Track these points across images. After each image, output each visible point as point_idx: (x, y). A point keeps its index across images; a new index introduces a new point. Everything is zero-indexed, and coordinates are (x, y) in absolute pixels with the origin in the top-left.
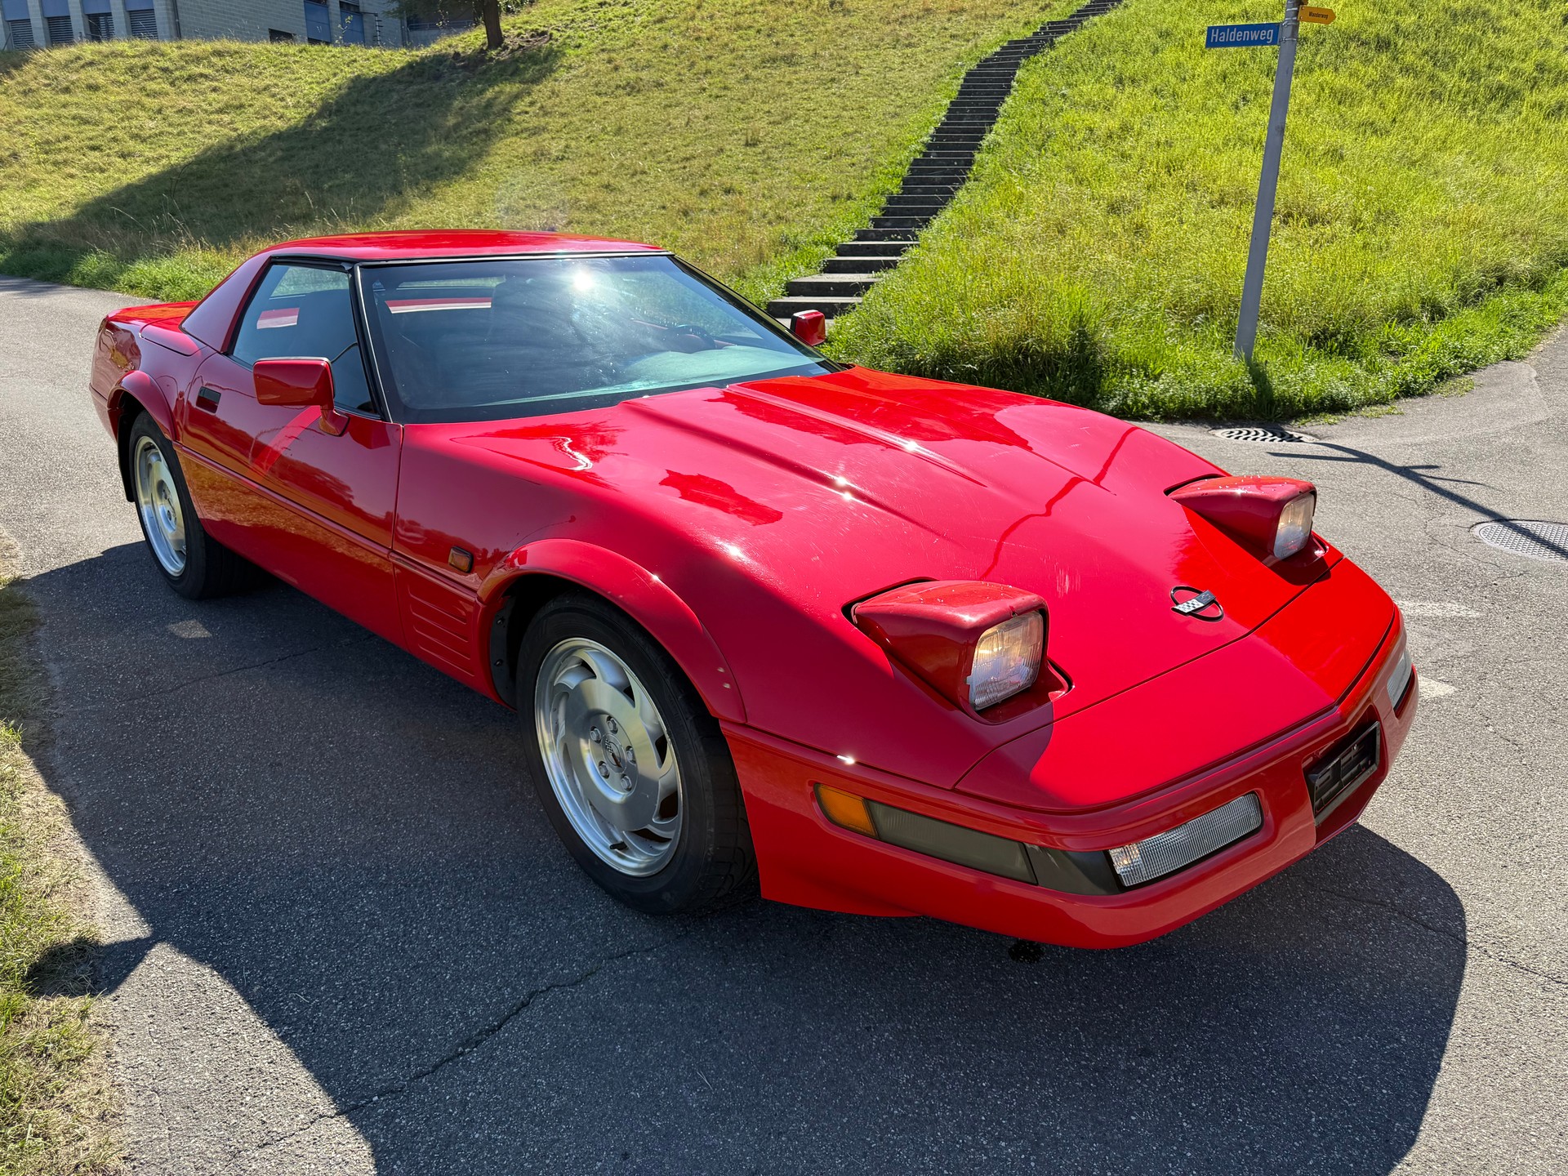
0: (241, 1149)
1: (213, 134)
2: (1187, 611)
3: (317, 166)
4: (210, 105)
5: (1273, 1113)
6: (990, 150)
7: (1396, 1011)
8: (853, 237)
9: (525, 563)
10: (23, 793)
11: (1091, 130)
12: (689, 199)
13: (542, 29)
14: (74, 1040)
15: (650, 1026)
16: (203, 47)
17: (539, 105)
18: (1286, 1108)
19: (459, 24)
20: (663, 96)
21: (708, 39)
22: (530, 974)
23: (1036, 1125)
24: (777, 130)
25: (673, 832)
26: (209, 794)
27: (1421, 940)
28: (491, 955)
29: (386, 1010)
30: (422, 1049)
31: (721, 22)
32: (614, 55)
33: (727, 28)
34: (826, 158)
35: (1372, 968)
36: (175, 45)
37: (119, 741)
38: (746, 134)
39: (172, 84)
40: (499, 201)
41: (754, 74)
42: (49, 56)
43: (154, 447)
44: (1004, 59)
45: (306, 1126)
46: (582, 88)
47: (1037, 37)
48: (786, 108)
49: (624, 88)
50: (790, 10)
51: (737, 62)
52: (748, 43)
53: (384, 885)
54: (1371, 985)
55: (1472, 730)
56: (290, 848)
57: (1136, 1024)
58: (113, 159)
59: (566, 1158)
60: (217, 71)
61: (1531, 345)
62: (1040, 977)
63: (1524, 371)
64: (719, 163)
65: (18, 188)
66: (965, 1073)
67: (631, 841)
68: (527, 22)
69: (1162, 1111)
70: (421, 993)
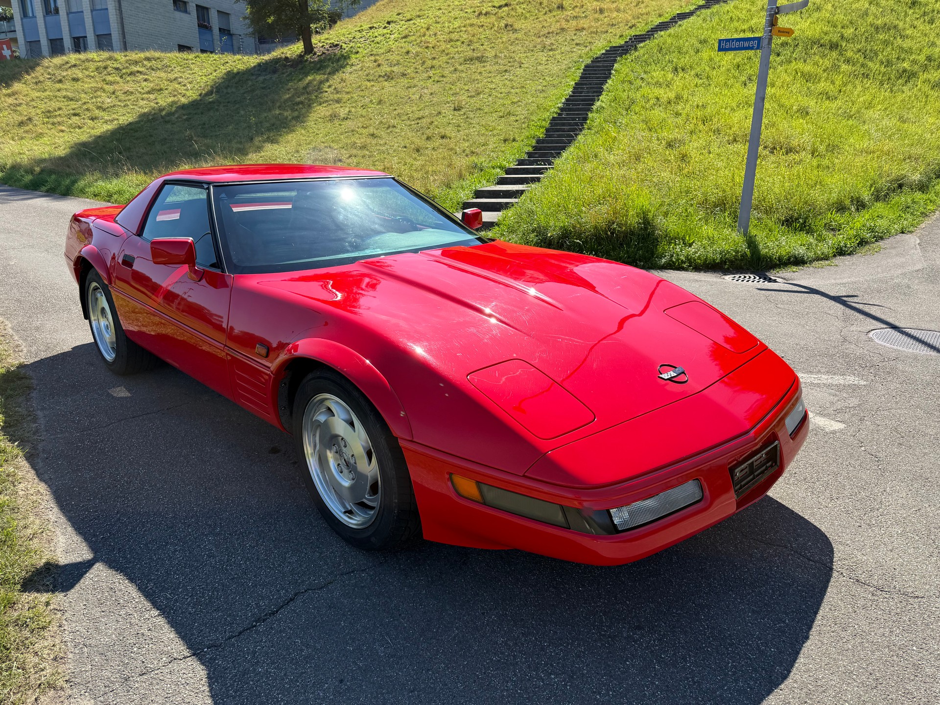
0: (130, 675)
1: (145, 106)
2: (666, 378)
3: (204, 124)
4: (143, 89)
5: (707, 661)
6: (598, 111)
7: (785, 606)
8: (516, 163)
9: (297, 351)
10: (20, 483)
11: (658, 99)
12: (419, 142)
13: (336, 43)
14: (41, 617)
15: (361, 612)
16: (139, 55)
17: (334, 87)
18: (715, 658)
19: (288, 40)
20: (406, 81)
21: (433, 48)
22: (296, 583)
23: (572, 666)
24: (472, 101)
25: (376, 503)
26: (123, 484)
27: (805, 567)
28: (275, 573)
29: (215, 602)
30: (233, 623)
31: (441, 38)
32: (377, 57)
33: (444, 41)
34: (501, 117)
35: (774, 582)
36: (123, 54)
37: (75, 454)
38: (454, 104)
39: (121, 77)
40: (309, 144)
41: (460, 68)
42: (51, 62)
43: (98, 288)
44: (607, 57)
45: (166, 664)
46: (359, 76)
47: (627, 44)
48: (478, 88)
49: (383, 77)
50: (481, 30)
51: (449, 61)
52: (456, 50)
53: (219, 534)
54: (773, 591)
55: (852, 449)
56: (167, 513)
57: (635, 612)
58: (86, 121)
59: (309, 682)
60: (147, 69)
61: (918, 224)
62: (583, 586)
63: (912, 240)
64: (438, 120)
65: (32, 138)
66: (535, 638)
67: (355, 509)
68: (327, 39)
69: (645, 659)
70: (235, 593)
